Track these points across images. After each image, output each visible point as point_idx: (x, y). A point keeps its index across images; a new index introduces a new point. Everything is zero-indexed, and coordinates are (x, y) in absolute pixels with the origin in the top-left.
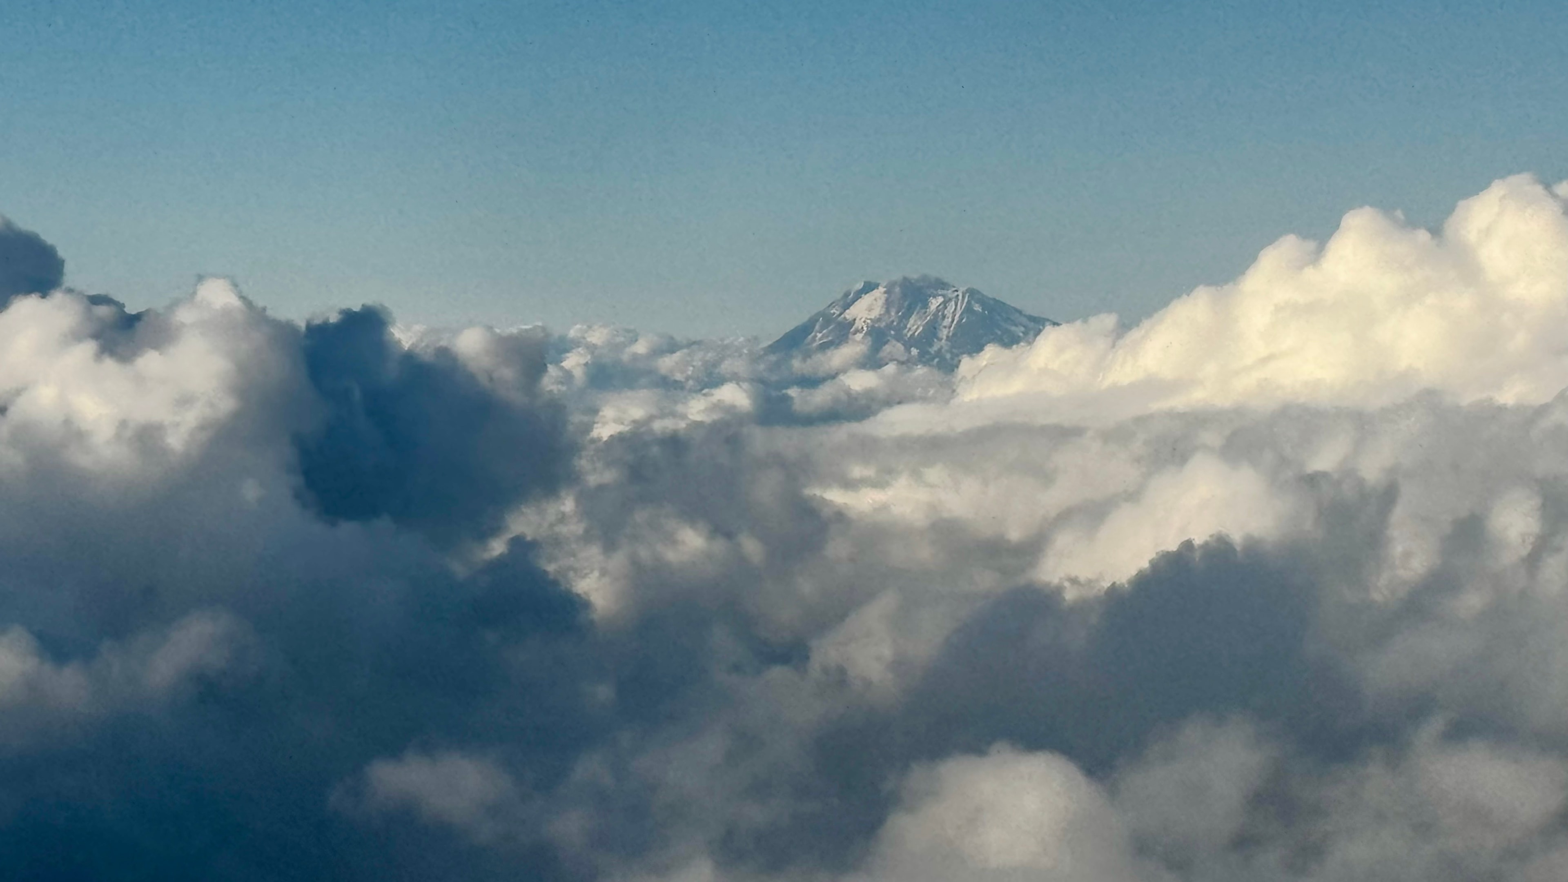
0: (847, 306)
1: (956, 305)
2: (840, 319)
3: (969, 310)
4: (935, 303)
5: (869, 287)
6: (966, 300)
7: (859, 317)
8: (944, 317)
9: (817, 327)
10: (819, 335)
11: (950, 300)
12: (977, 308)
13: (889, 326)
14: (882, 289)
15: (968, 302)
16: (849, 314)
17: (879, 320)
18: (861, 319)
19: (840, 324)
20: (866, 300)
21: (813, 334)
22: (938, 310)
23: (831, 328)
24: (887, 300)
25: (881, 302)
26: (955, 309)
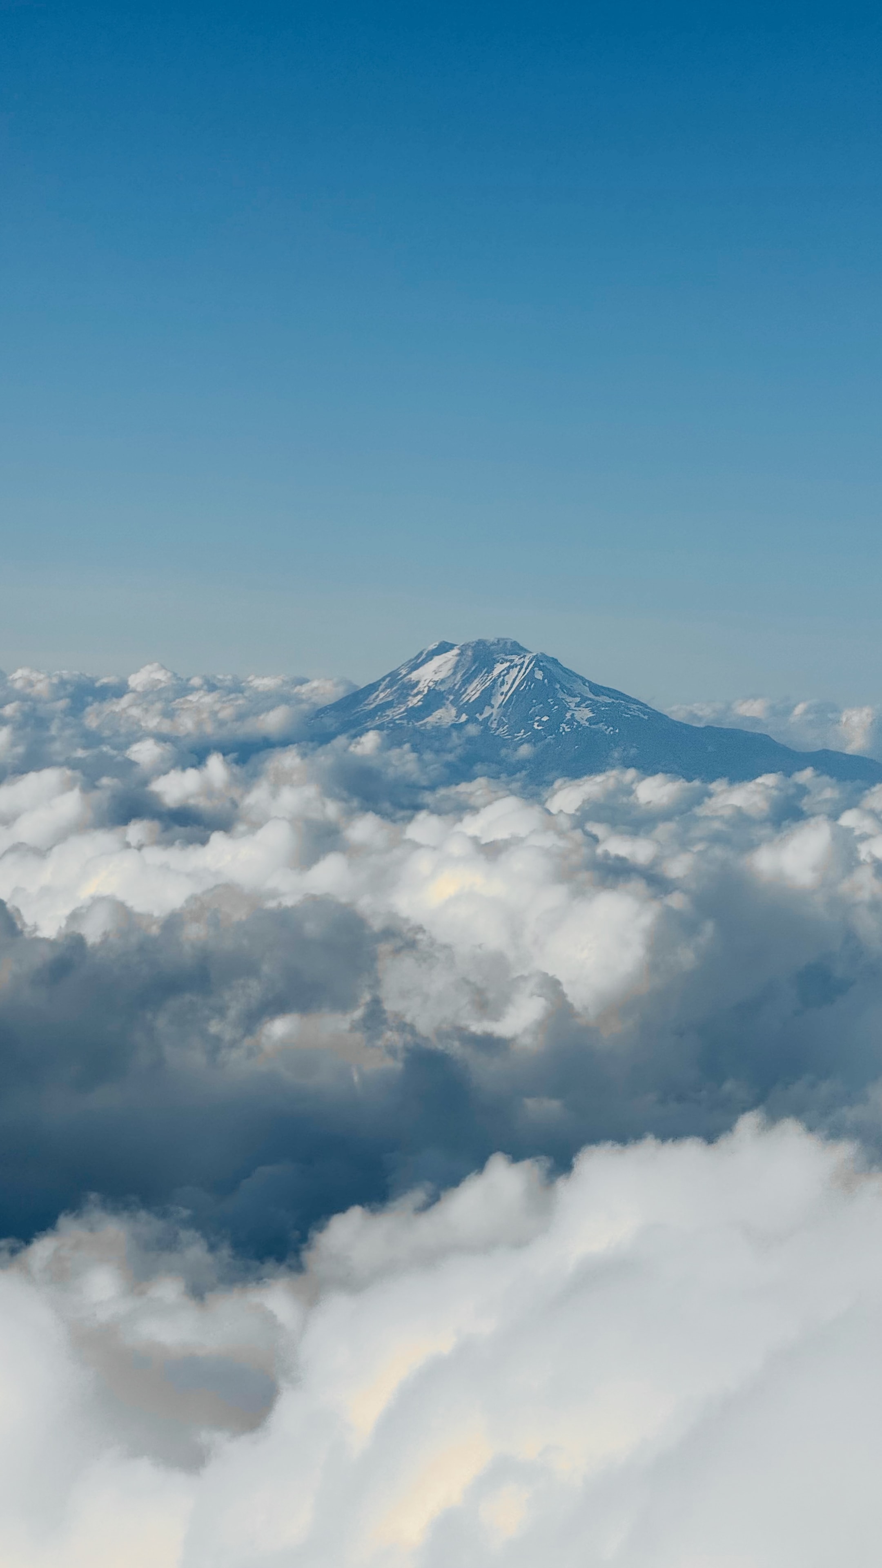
0: (415, 667)
1: (519, 672)
2: (406, 680)
3: (530, 677)
4: (499, 668)
5: (444, 648)
6: (531, 666)
7: (425, 679)
8: (503, 683)
9: (381, 688)
10: (382, 695)
11: (516, 666)
12: (539, 675)
13: (450, 691)
14: (456, 651)
15: (533, 668)
16: (414, 676)
17: (443, 681)
18: (425, 681)
19: (403, 684)
20: (437, 661)
21: (377, 693)
22: (499, 676)
23: (395, 688)
24: (458, 662)
25: (451, 664)
26: (517, 676)
